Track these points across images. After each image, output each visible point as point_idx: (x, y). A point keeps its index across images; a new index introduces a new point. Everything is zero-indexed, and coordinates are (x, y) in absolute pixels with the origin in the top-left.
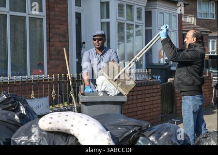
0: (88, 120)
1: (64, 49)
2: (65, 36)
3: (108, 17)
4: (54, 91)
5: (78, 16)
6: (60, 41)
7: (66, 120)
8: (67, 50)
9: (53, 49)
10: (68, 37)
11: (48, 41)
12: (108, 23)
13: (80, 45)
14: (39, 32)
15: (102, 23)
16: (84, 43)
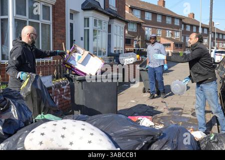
0: (92, 134)
1: (63, 43)
2: (64, 36)
3: (88, 26)
4: (55, 71)
5: (71, 25)
6: (61, 39)
7: (63, 136)
8: (65, 44)
9: (56, 43)
10: (65, 37)
11: (54, 38)
12: (88, 30)
13: (72, 41)
14: (48, 33)
15: (85, 30)
16: (74, 40)
